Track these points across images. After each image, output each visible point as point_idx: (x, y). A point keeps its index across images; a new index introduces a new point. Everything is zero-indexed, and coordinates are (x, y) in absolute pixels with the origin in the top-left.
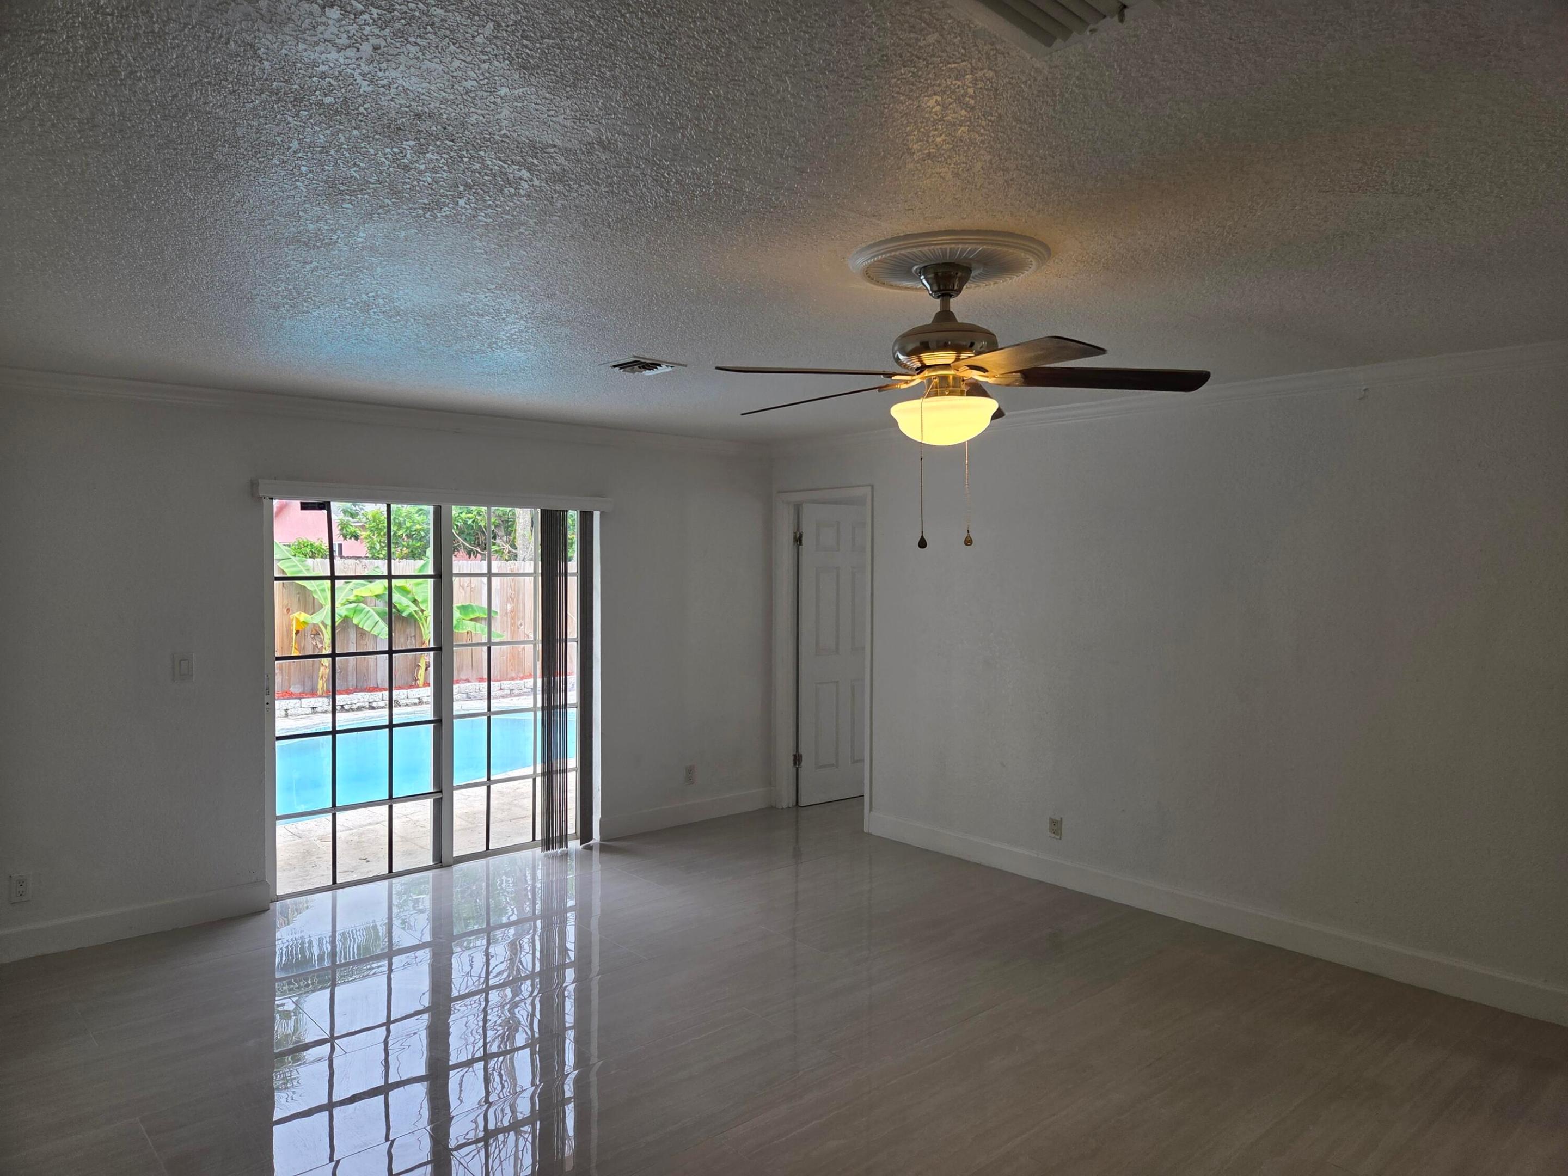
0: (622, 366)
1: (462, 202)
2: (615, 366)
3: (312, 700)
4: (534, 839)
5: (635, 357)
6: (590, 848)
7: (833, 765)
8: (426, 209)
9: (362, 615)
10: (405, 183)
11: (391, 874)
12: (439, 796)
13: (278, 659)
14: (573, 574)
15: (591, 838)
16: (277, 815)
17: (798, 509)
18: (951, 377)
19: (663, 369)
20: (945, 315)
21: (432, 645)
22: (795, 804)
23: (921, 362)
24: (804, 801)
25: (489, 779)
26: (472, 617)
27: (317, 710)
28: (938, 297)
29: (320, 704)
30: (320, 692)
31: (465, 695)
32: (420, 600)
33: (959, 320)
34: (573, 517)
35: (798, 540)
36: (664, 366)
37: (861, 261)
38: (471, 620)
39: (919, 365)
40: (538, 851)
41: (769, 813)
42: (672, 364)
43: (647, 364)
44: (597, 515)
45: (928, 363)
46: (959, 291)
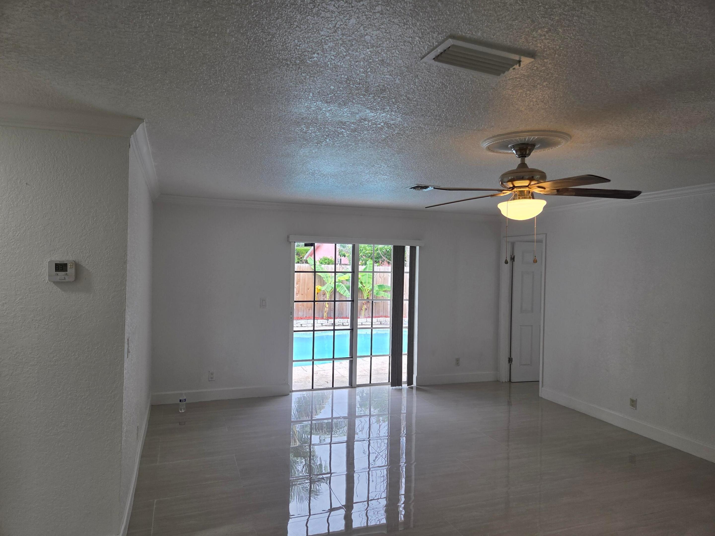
0: (414, 188)
1: (328, 140)
2: (411, 188)
3: (322, 320)
4: (389, 381)
5: (417, 184)
6: (412, 388)
7: (529, 364)
8: (318, 144)
9: (340, 288)
10: (307, 137)
11: (333, 388)
12: (351, 359)
13: (295, 302)
14: (407, 273)
15: (412, 384)
16: (293, 360)
17: (513, 244)
18: (526, 191)
19: (430, 188)
20: (523, 165)
21: (350, 299)
22: (509, 380)
23: (513, 185)
24: (513, 380)
25: (371, 354)
26: (384, 290)
27: (323, 325)
28: (520, 157)
29: (324, 322)
30: (325, 318)
31: (379, 323)
32: (363, 282)
33: (529, 167)
34: (408, 250)
35: (513, 259)
36: (430, 187)
37: (485, 145)
38: (384, 291)
39: (512, 186)
40: (389, 387)
41: (497, 382)
42: (432, 186)
43: (423, 187)
44: (418, 248)
45: (516, 185)
46: (529, 154)
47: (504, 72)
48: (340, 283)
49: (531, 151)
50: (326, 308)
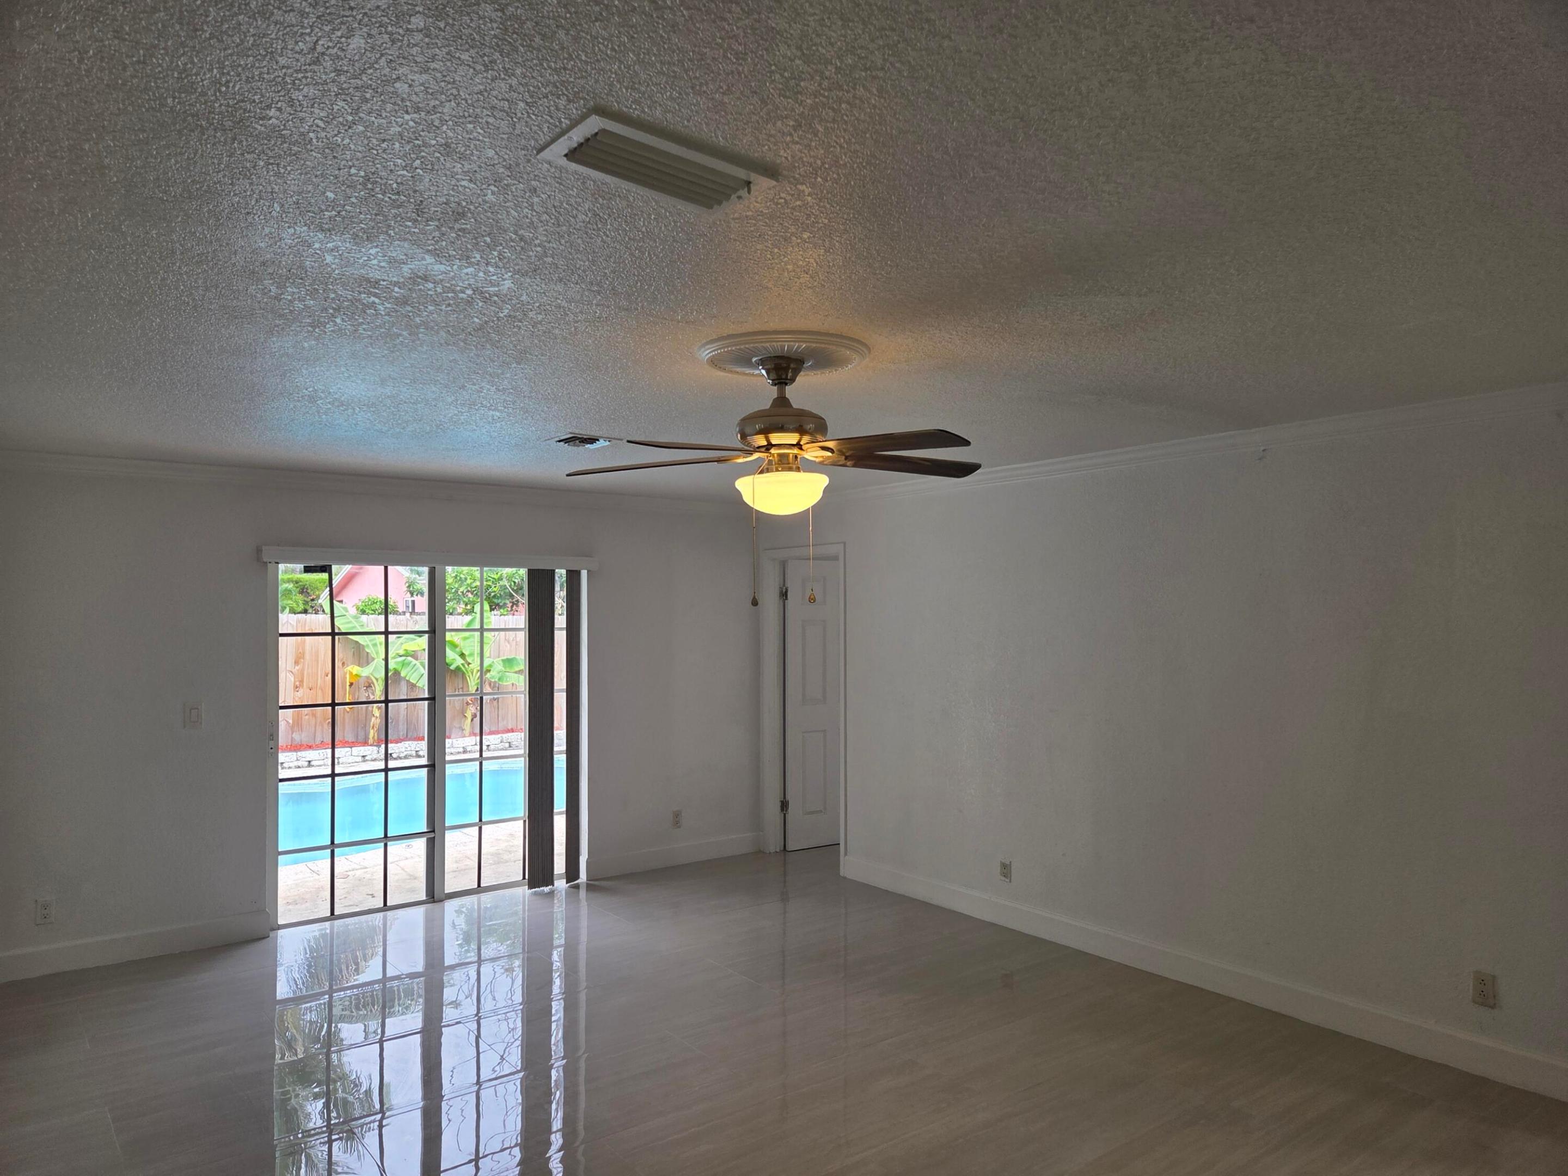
0: (566, 441)
1: (338, 321)
2: (560, 441)
3: (362, 748)
4: (524, 878)
5: (571, 433)
6: (577, 887)
7: (821, 811)
8: (314, 327)
9: (409, 668)
10: (283, 309)
11: (386, 907)
12: (432, 835)
13: (282, 708)
14: (561, 629)
15: (577, 877)
16: (280, 850)
17: (784, 565)
18: (792, 455)
19: (601, 443)
20: (782, 401)
21: (426, 696)
22: (782, 848)
23: (768, 441)
24: (790, 847)
25: (481, 820)
27: (367, 758)
28: (776, 385)
29: (369, 753)
30: (371, 741)
31: (507, 745)
32: (466, 653)
33: (795, 406)
34: (561, 574)
35: (784, 595)
36: (602, 441)
37: (706, 354)
38: (516, 672)
39: (765, 443)
40: (525, 891)
41: (759, 854)
42: (606, 439)
43: (585, 439)
44: (584, 574)
45: (774, 442)
46: (793, 380)
47: (720, 203)
48: (410, 659)
49: (796, 372)
50: (373, 719)
